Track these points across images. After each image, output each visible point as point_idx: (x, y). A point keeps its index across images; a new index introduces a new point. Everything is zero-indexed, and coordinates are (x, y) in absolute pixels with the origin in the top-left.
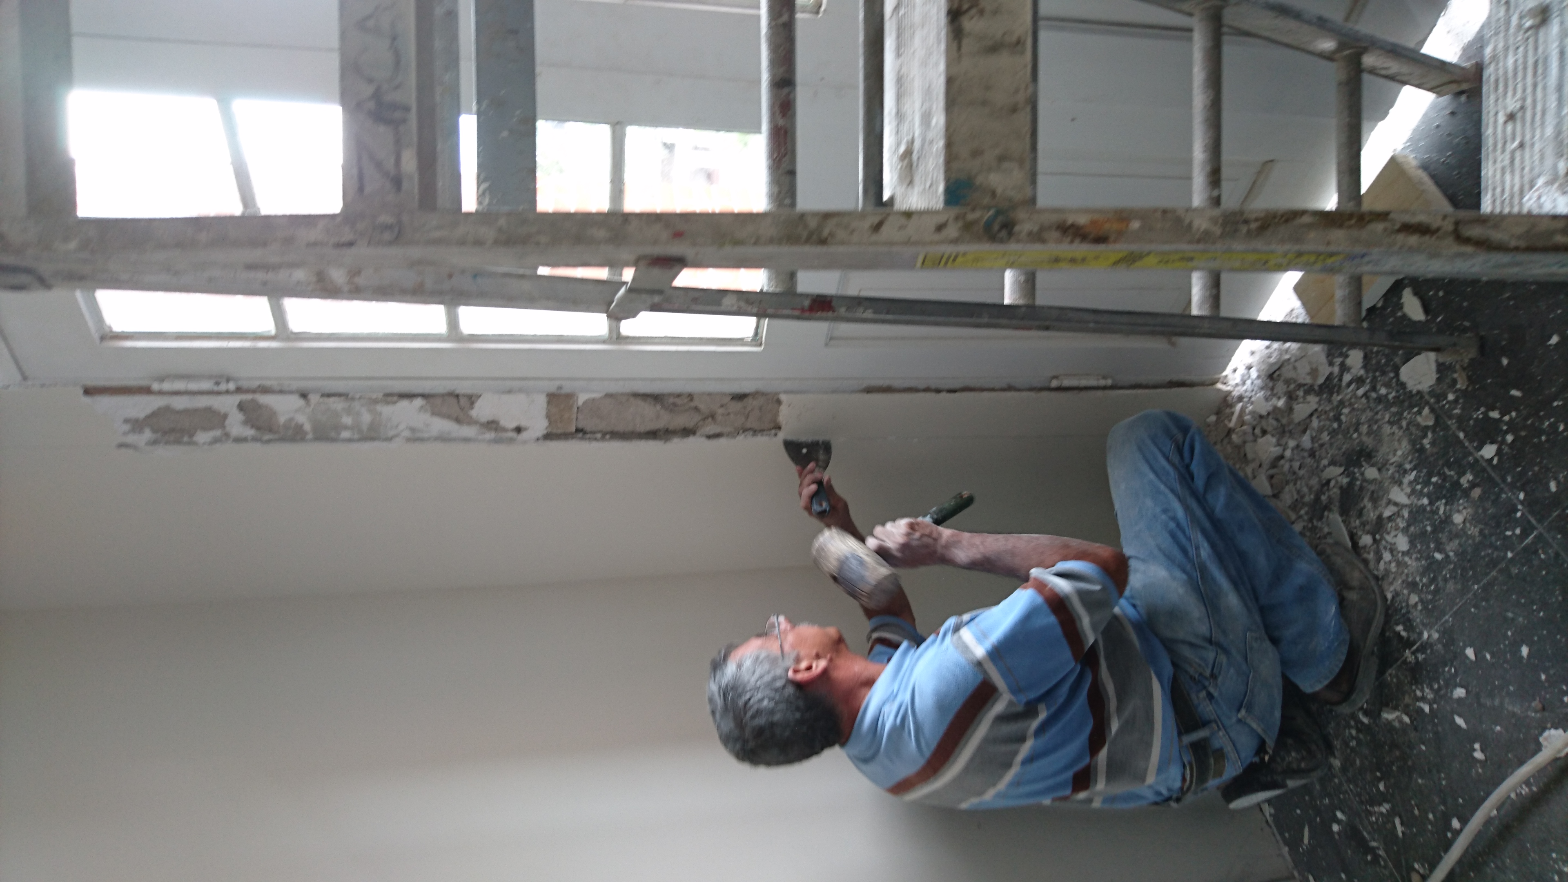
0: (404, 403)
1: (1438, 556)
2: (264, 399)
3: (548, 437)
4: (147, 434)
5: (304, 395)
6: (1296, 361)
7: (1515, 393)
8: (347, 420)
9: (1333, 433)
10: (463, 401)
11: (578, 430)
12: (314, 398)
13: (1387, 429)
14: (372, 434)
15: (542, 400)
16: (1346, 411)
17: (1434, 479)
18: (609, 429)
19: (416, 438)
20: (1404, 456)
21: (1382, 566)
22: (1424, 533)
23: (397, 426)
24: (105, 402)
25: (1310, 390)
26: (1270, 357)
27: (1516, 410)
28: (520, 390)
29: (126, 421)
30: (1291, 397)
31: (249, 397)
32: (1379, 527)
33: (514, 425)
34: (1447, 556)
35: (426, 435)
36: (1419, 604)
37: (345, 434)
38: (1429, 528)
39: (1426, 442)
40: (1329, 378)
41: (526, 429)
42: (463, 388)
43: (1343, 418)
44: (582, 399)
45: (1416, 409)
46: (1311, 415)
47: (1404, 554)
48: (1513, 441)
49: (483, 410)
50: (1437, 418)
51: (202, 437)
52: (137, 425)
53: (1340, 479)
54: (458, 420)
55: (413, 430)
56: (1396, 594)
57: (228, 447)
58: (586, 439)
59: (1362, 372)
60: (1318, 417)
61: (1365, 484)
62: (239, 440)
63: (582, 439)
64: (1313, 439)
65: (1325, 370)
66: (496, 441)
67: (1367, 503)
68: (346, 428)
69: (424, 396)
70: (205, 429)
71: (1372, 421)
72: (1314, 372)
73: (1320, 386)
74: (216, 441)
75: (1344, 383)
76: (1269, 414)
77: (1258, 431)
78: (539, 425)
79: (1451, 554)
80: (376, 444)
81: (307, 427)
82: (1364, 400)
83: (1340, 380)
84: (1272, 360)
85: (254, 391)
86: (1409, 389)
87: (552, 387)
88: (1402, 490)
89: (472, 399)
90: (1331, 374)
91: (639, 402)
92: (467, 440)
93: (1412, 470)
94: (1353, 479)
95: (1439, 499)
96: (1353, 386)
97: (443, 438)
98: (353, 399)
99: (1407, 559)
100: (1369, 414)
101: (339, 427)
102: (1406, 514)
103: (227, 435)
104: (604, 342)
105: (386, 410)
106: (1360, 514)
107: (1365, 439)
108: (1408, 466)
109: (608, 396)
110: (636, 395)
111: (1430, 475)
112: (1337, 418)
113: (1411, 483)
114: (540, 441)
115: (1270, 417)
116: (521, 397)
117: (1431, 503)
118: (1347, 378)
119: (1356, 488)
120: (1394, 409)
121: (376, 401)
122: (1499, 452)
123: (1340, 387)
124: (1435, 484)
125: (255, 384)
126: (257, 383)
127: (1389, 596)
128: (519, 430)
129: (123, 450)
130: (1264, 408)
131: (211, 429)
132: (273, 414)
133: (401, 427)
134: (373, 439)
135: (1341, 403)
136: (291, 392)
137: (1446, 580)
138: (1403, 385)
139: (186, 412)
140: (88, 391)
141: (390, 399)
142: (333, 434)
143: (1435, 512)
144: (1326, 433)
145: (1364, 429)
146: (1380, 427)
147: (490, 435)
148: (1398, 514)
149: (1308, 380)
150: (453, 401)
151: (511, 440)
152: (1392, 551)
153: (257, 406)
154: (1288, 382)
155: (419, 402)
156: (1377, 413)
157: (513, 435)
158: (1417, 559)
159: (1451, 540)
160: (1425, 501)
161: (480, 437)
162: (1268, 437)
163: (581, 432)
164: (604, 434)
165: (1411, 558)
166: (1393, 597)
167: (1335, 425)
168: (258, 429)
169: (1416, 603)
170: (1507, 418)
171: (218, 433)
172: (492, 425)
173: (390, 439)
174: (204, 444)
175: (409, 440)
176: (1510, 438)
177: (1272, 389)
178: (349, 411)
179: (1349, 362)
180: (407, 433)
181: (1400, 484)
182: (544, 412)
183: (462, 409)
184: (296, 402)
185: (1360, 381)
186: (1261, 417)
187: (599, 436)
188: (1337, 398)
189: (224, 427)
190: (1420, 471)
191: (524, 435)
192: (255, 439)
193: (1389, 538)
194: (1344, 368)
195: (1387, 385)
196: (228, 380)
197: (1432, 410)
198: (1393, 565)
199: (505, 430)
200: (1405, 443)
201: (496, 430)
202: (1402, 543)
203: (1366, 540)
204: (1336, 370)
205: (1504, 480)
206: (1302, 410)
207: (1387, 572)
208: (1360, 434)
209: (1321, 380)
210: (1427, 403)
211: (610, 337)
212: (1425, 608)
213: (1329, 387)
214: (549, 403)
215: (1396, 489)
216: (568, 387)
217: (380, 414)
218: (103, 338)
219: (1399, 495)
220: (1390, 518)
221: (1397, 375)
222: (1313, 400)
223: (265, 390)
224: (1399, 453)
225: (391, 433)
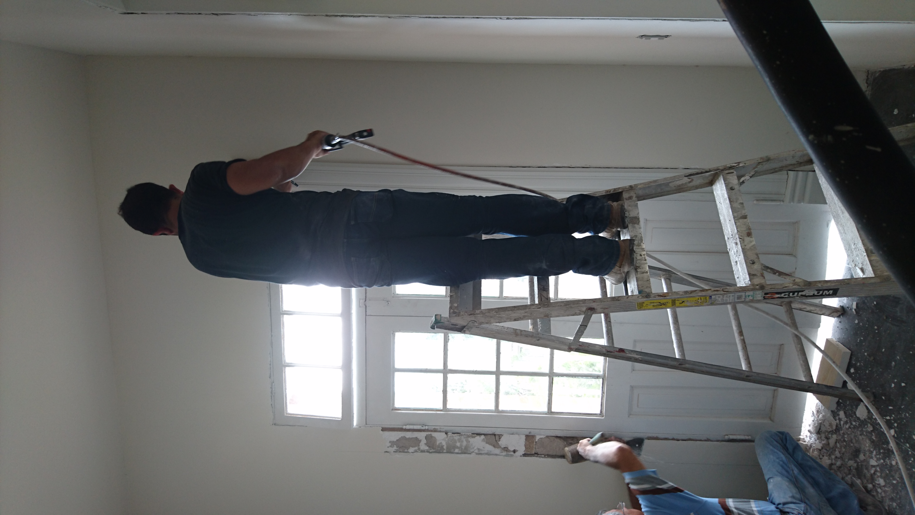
0: (478, 437)
1: (894, 482)
2: (434, 434)
3: (525, 455)
4: (395, 448)
5: (446, 433)
6: (823, 422)
7: (890, 408)
8: (458, 444)
9: (845, 447)
10: (497, 437)
11: (535, 453)
12: (450, 434)
13: (860, 437)
14: (465, 451)
15: (523, 438)
16: (846, 436)
17: (881, 451)
18: (547, 453)
19: (480, 453)
20: (869, 446)
21: (880, 496)
22: (887, 475)
23: (474, 448)
24: (387, 433)
25: (832, 432)
26: (815, 424)
27: (894, 414)
28: (517, 433)
29: (390, 442)
30: (827, 438)
31: (430, 433)
32: (872, 479)
33: (512, 450)
34: (897, 480)
35: (483, 452)
36: (897, 506)
37: (457, 451)
38: (888, 472)
39: (874, 437)
40: (837, 426)
41: (517, 451)
42: (498, 432)
43: (846, 439)
44: (538, 438)
45: (866, 426)
46: (836, 443)
47: (884, 486)
48: (897, 426)
49: (503, 442)
50: (873, 427)
51: (411, 450)
52: (392, 443)
53: (853, 465)
54: (494, 446)
55: (479, 449)
56: (889, 506)
57: (419, 454)
58: (538, 457)
59: (846, 419)
60: (838, 443)
61: (862, 463)
62: (423, 451)
63: (537, 457)
64: (840, 452)
65: (834, 423)
66: (506, 456)
67: (865, 471)
68: (458, 448)
69: (484, 435)
70: (413, 447)
71: (855, 436)
72: (831, 425)
73: (835, 430)
74: (416, 451)
75: (842, 425)
76: (822, 448)
77: (821, 456)
78: (522, 450)
79: (898, 479)
80: (466, 455)
81: (445, 447)
82: (850, 430)
83: (840, 425)
84: (816, 425)
85: (432, 431)
86: (861, 420)
87: (527, 432)
88: (873, 460)
89: (500, 436)
90: (837, 423)
91: (558, 440)
92: (496, 455)
93: (873, 451)
94: (858, 463)
95: (886, 458)
96: (845, 425)
97: (488, 454)
98: (462, 435)
99: (886, 489)
100: (853, 434)
101: (455, 447)
102: (878, 469)
103: (419, 449)
104: (546, 414)
105: (471, 440)
106: (865, 476)
107: (856, 445)
108: (872, 450)
109: (547, 437)
110: (557, 437)
111: (879, 450)
112: (844, 441)
113: (875, 456)
114: (522, 457)
115: (823, 449)
116: (517, 436)
117: (884, 461)
118: (842, 423)
119: (860, 466)
120: (860, 429)
121: (468, 436)
122: (895, 432)
123: (841, 428)
124: (883, 453)
125: (432, 428)
126: (433, 427)
127: (887, 508)
128: (514, 451)
129: (386, 453)
130: (819, 446)
131: (415, 447)
132: (435, 440)
133: (475, 448)
134: (465, 453)
135: (844, 434)
136: (443, 432)
137: (901, 491)
138: (858, 418)
139: (410, 439)
140: (384, 429)
141: (473, 435)
142: (452, 450)
143: (887, 464)
144: (843, 448)
145: (854, 441)
146: (858, 438)
147: (504, 453)
148: (876, 471)
149: (831, 430)
150: (494, 437)
151: (512, 456)
152: (880, 488)
153: (431, 437)
154: (825, 433)
155: (483, 437)
156: (855, 433)
157: (512, 453)
158: (889, 487)
159: (896, 473)
160: (882, 461)
161: (501, 454)
162: (825, 457)
163: (536, 454)
164: (545, 455)
165: (887, 487)
166: (889, 508)
167: (845, 443)
168: (429, 447)
169: (896, 506)
170: (892, 418)
171: (416, 448)
172: (506, 449)
173: (470, 454)
174: (411, 452)
175: (477, 454)
176: (896, 425)
177: (821, 438)
178: (460, 440)
179: (840, 417)
180: (476, 451)
181: (872, 458)
182: (524, 443)
183: (496, 441)
184: (443, 434)
185: (846, 423)
186: (820, 450)
187: (543, 456)
188: (841, 432)
189: (419, 446)
190: (876, 450)
191: (517, 453)
192: (428, 452)
193: (877, 482)
194: (840, 420)
195: (855, 421)
196: (425, 426)
197: (871, 425)
198: (883, 493)
199: (510, 451)
200: (868, 441)
201: (507, 451)
202: (882, 482)
203: (870, 486)
204: (838, 421)
205: (900, 441)
206: (832, 442)
207: (882, 497)
208: (853, 444)
209: (834, 427)
210: (869, 422)
211: (548, 412)
212: (900, 507)
213: (838, 429)
214: (526, 440)
215: (871, 460)
216: (533, 432)
217: (469, 442)
218: (392, 410)
219: (873, 462)
220: (874, 473)
221: (856, 415)
222: (835, 436)
223: (435, 431)
224: (867, 445)
225: (471, 451)
